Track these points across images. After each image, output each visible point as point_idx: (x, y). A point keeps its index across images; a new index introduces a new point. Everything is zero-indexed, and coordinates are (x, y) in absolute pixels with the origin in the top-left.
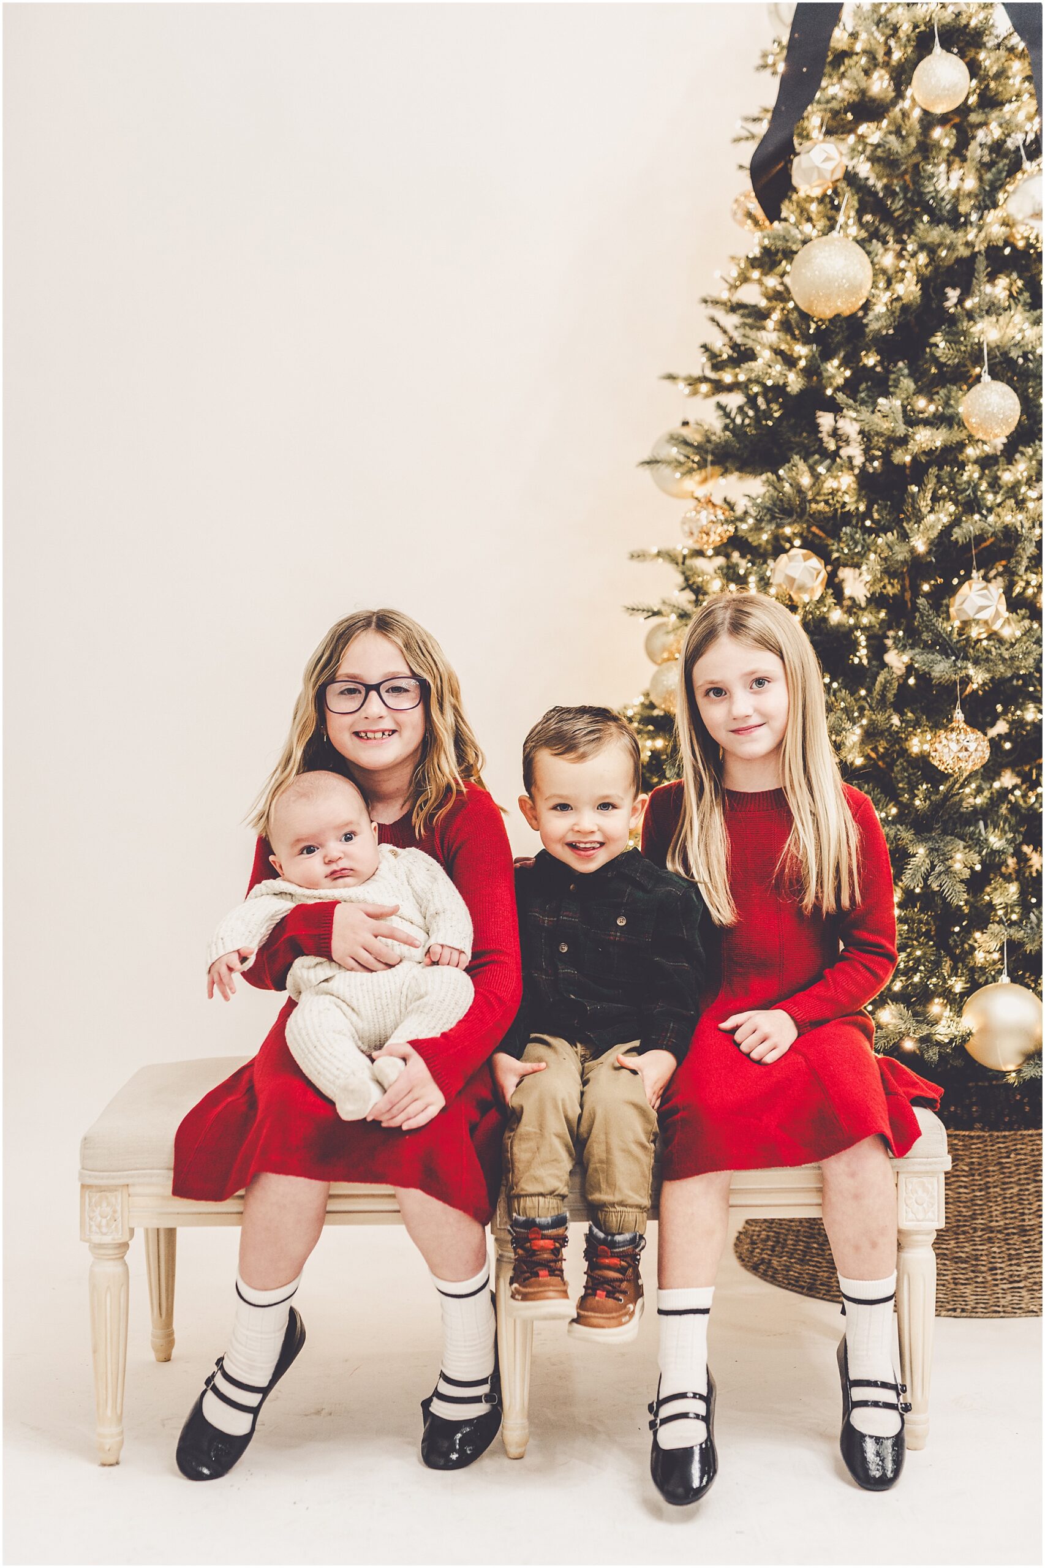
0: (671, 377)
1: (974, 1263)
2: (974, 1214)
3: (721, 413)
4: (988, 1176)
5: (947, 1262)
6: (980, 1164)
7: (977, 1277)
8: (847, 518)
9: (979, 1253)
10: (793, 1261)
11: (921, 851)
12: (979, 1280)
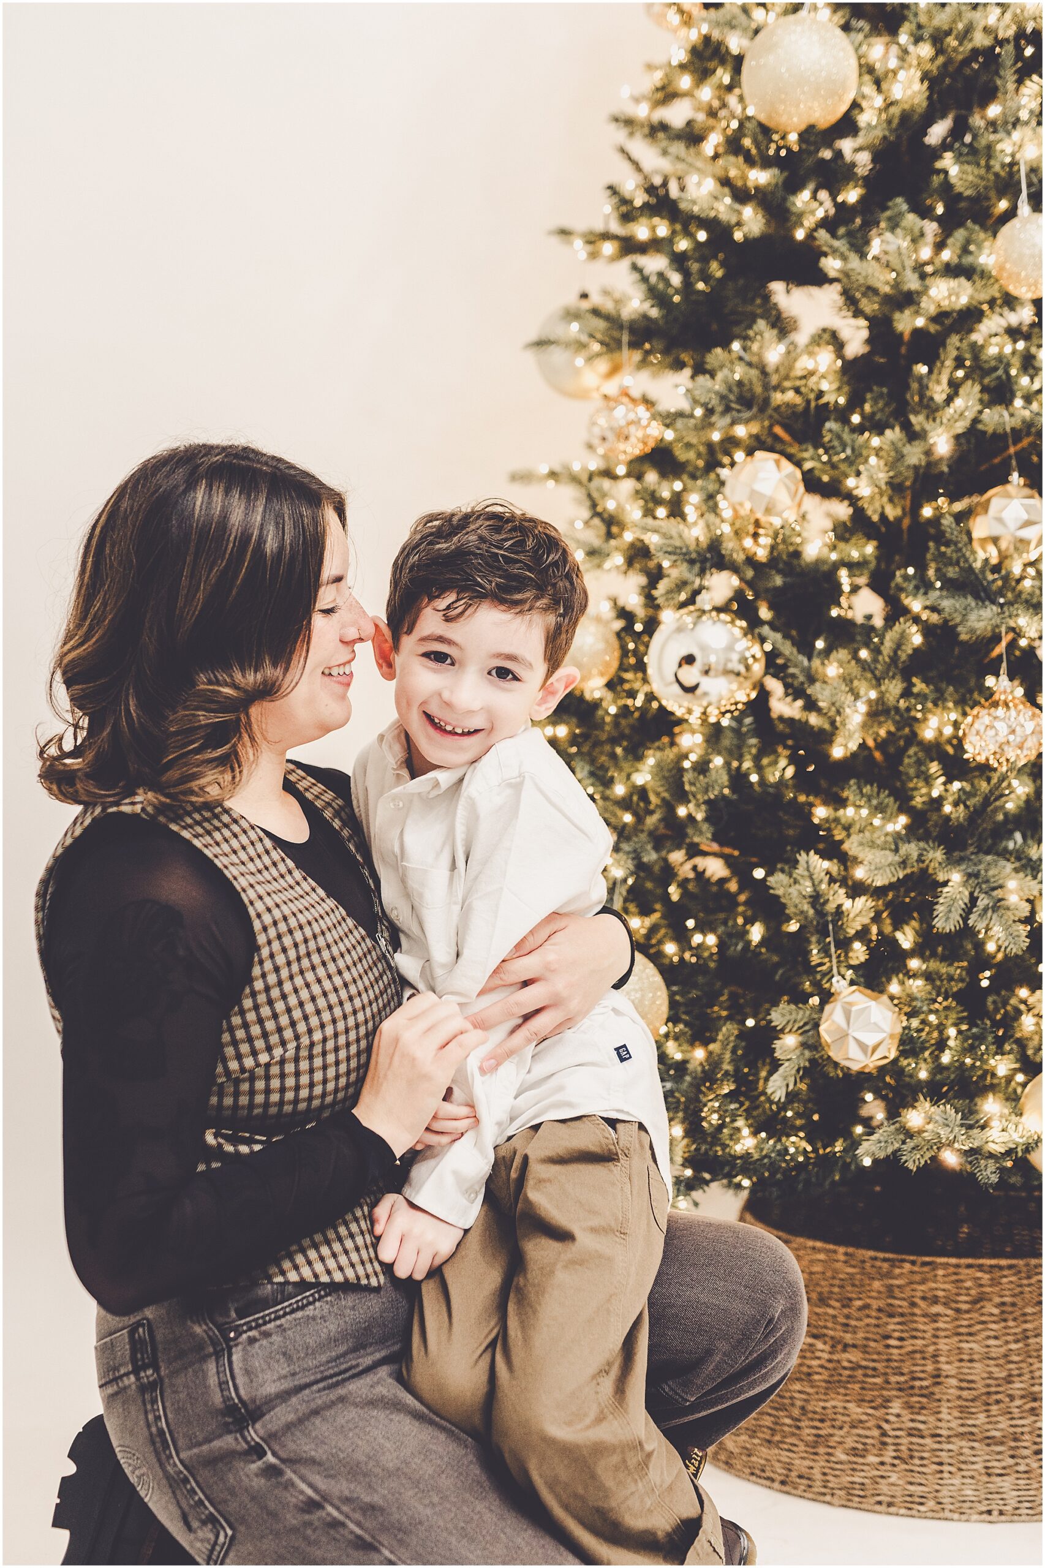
0: (565, 233)
1: (1013, 1444)
2: (1010, 1375)
3: (636, 276)
4: (1026, 1322)
5: (975, 1444)
6: (1013, 1305)
7: (1017, 1464)
8: (824, 412)
9: (1019, 1430)
10: (756, 1441)
11: (956, 877)
12: (1022, 1468)
